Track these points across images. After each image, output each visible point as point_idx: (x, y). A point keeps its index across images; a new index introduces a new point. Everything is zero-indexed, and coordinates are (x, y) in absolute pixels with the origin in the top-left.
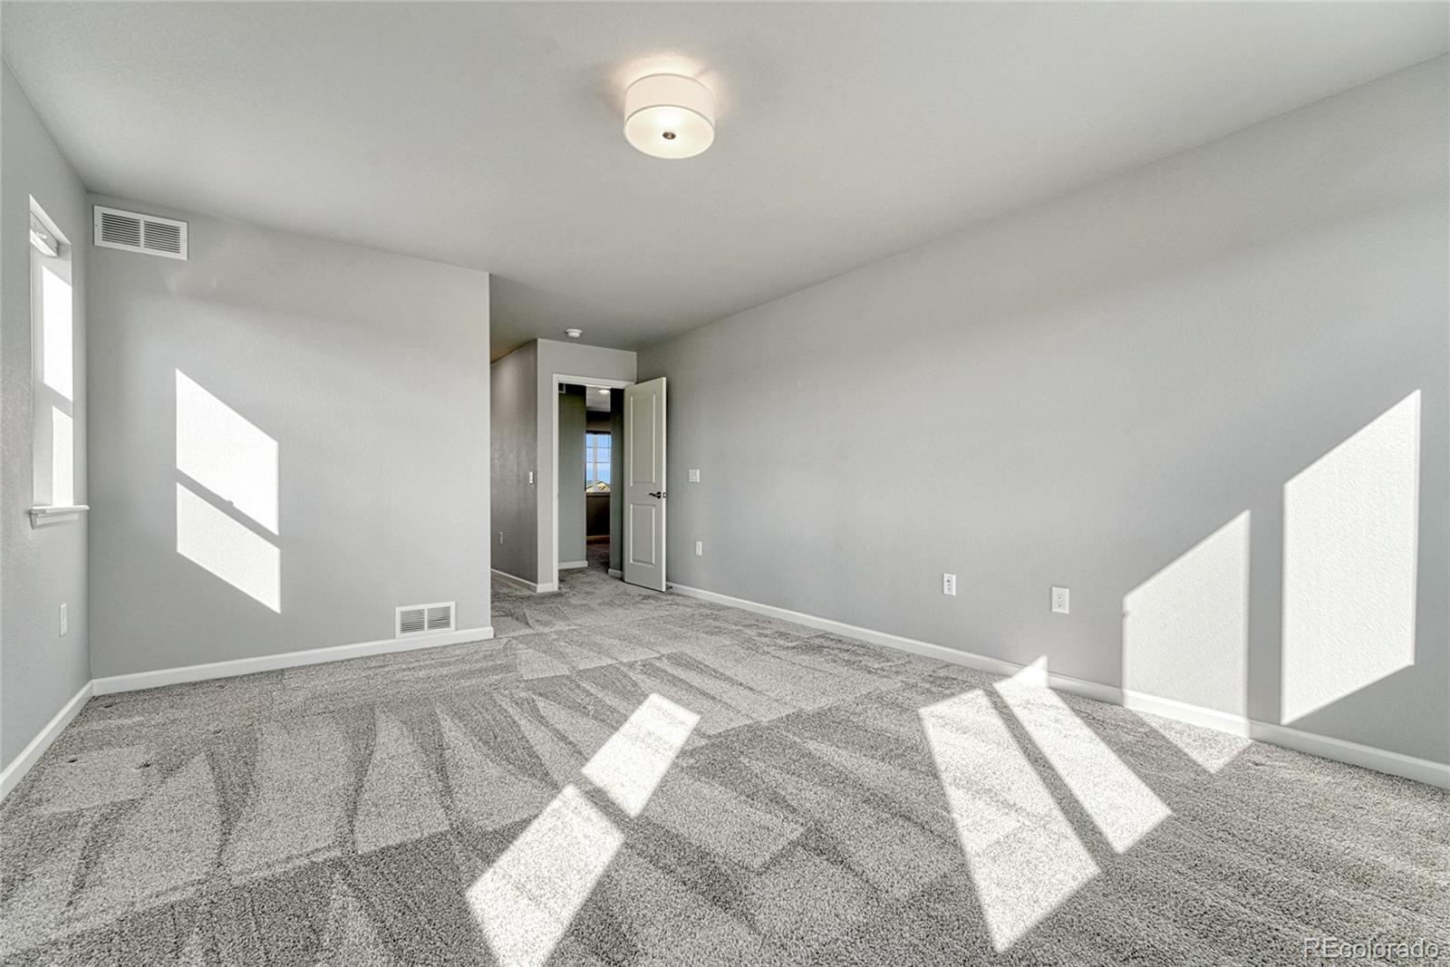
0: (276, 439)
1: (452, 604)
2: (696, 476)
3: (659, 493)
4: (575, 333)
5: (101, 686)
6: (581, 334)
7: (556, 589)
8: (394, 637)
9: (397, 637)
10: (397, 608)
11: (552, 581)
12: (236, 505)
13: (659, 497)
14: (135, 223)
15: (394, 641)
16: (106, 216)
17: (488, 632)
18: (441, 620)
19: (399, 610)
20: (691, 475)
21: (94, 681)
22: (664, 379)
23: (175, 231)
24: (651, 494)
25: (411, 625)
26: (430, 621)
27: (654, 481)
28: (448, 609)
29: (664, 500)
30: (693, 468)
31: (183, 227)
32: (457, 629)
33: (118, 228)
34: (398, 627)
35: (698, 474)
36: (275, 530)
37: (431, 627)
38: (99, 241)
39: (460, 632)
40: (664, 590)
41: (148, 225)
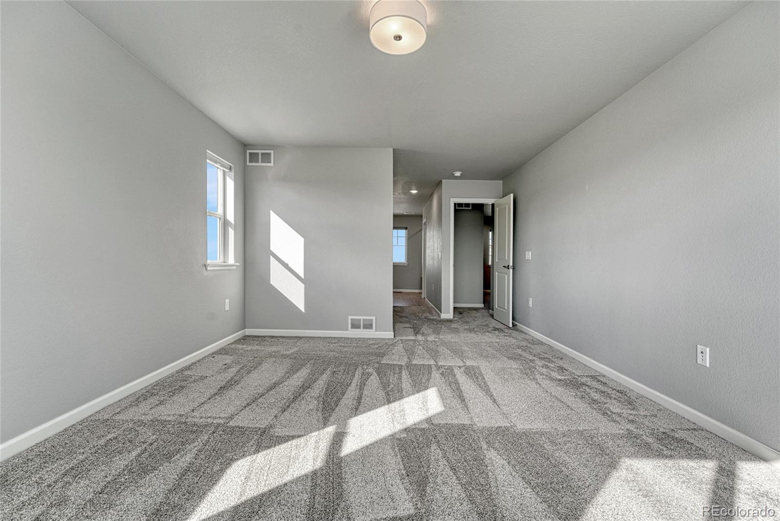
0: (303, 237)
1: (374, 318)
2: (529, 255)
3: (508, 266)
4: (458, 174)
5: (249, 332)
6: (461, 174)
7: (452, 317)
8: (348, 330)
9: (349, 330)
10: (349, 317)
11: (449, 313)
12: (289, 265)
13: (508, 268)
14: (258, 154)
15: (347, 332)
16: (250, 154)
17: (390, 334)
18: (368, 326)
19: (350, 317)
20: (527, 254)
21: (246, 330)
22: (512, 195)
23: (270, 154)
24: (504, 266)
25: (355, 325)
26: (364, 325)
27: (506, 258)
28: (372, 320)
29: (511, 270)
30: (527, 251)
31: (272, 152)
32: (376, 331)
33: (254, 157)
34: (350, 326)
35: (530, 254)
36: (302, 276)
37: (364, 328)
38: (248, 164)
39: (377, 333)
40: (511, 326)
41: (262, 154)
